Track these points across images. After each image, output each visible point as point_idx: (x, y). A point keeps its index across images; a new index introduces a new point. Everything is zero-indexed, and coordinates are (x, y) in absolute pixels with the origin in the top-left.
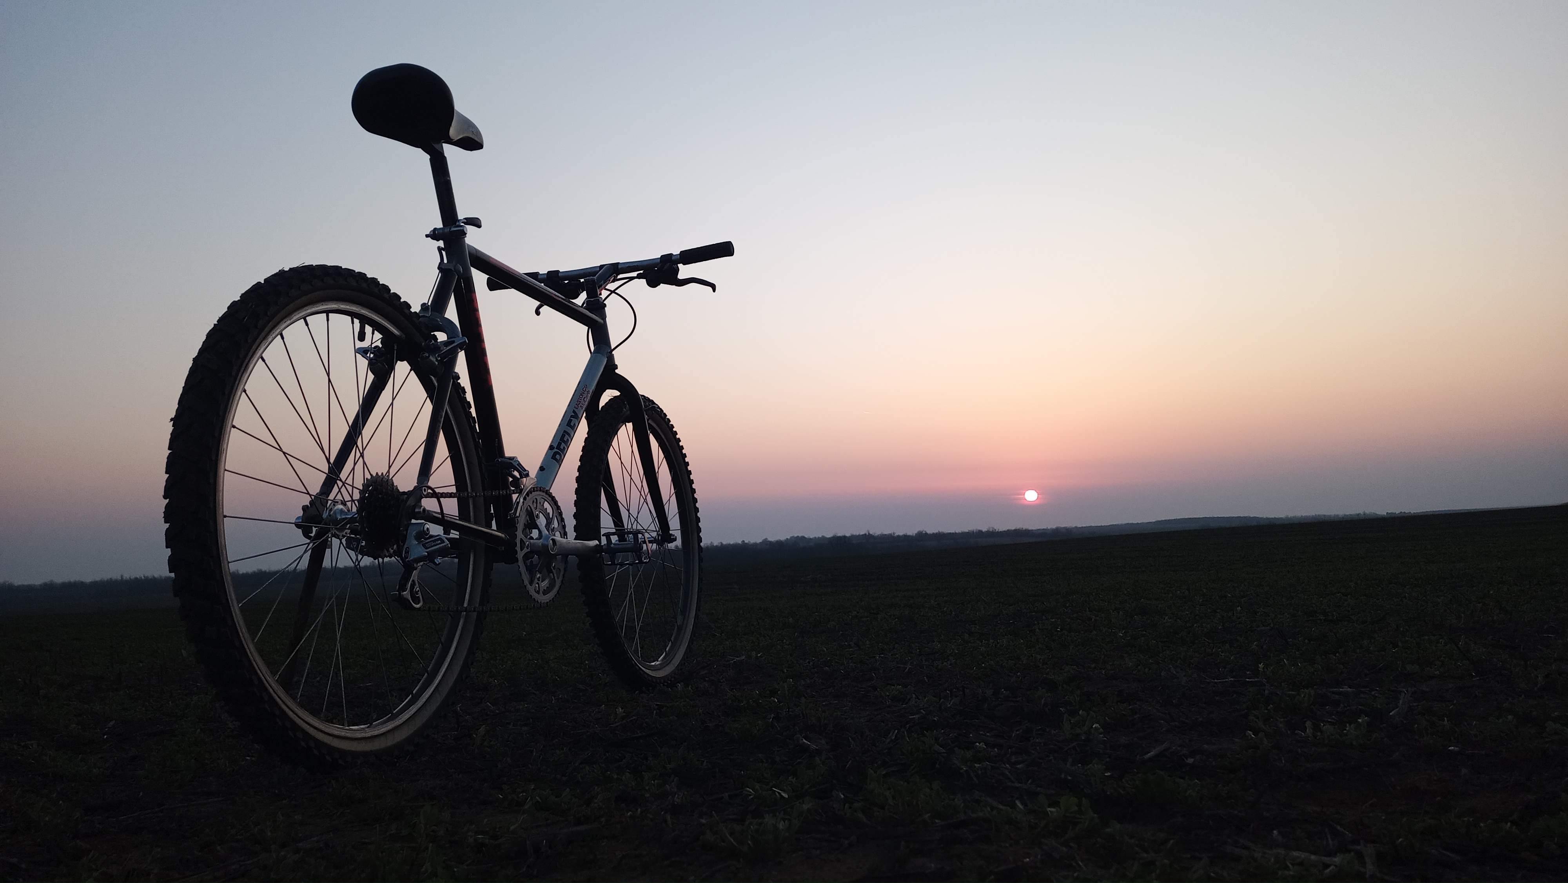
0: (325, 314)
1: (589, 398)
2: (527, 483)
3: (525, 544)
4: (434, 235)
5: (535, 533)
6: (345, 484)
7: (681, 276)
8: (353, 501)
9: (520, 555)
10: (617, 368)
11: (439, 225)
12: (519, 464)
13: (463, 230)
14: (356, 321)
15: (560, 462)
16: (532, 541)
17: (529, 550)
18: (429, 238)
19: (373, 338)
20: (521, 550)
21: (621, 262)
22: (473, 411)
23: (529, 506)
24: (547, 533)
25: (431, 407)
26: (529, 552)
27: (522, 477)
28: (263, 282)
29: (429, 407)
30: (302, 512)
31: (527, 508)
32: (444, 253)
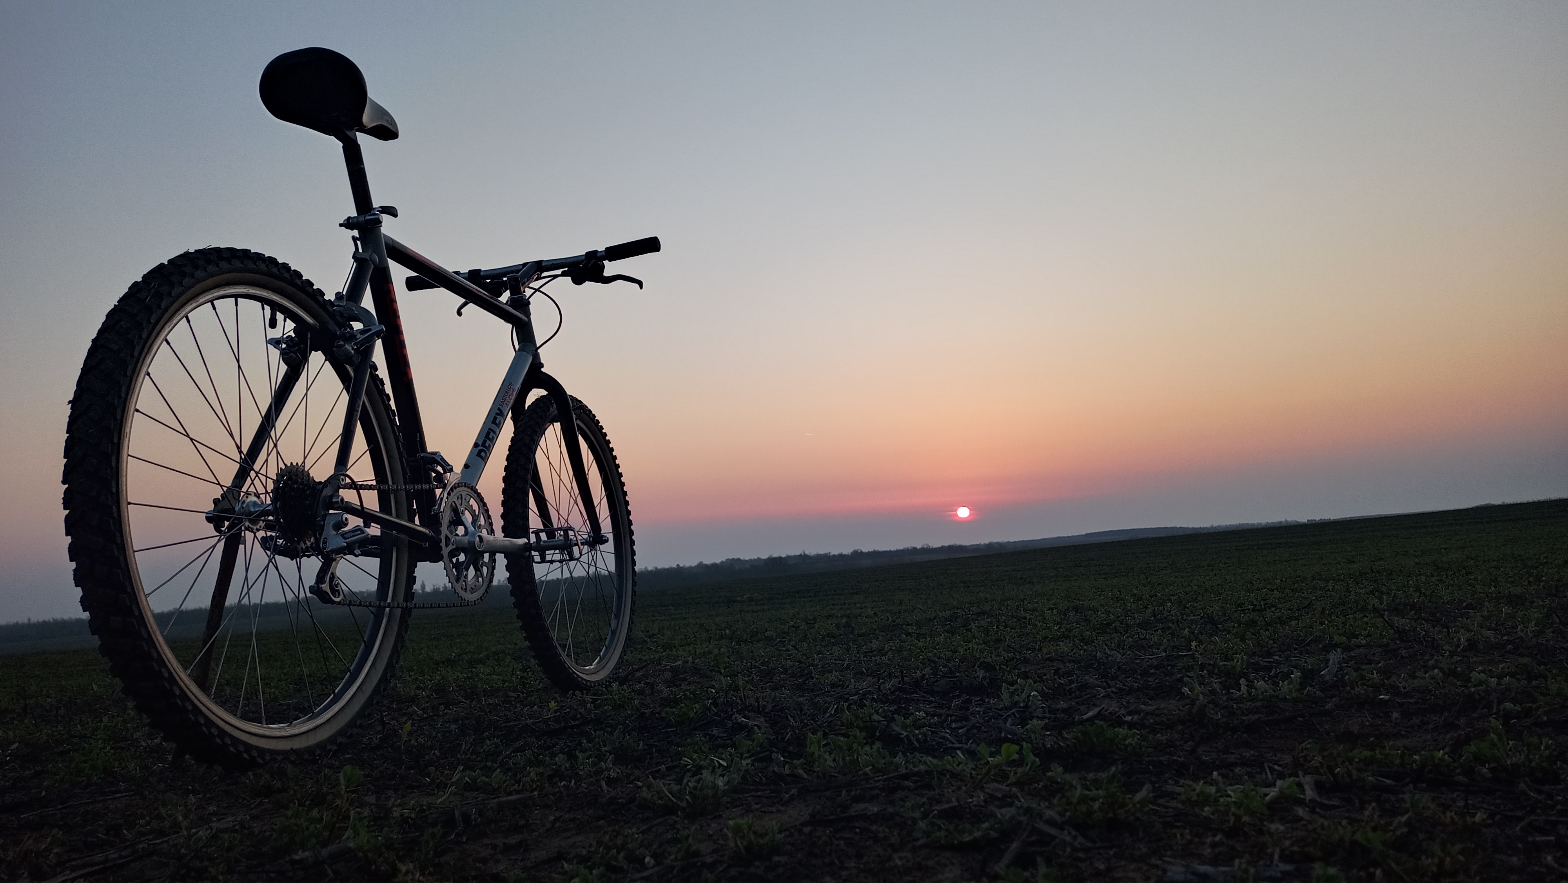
0: (234, 299)
1: (514, 396)
2: (451, 479)
3: (450, 540)
4: (348, 224)
5: (461, 530)
6: (259, 475)
7: (606, 273)
8: (267, 492)
9: (445, 551)
10: (543, 367)
11: (354, 214)
12: (443, 459)
13: (378, 219)
14: (267, 308)
15: (485, 459)
16: (457, 537)
17: (454, 547)
18: (343, 228)
19: (286, 327)
20: (447, 546)
21: (544, 260)
22: (392, 403)
23: (454, 502)
24: (473, 529)
25: (348, 398)
26: (454, 549)
27: (445, 472)
28: (166, 263)
29: (345, 398)
30: (213, 506)
31: (452, 504)
32: (359, 243)
